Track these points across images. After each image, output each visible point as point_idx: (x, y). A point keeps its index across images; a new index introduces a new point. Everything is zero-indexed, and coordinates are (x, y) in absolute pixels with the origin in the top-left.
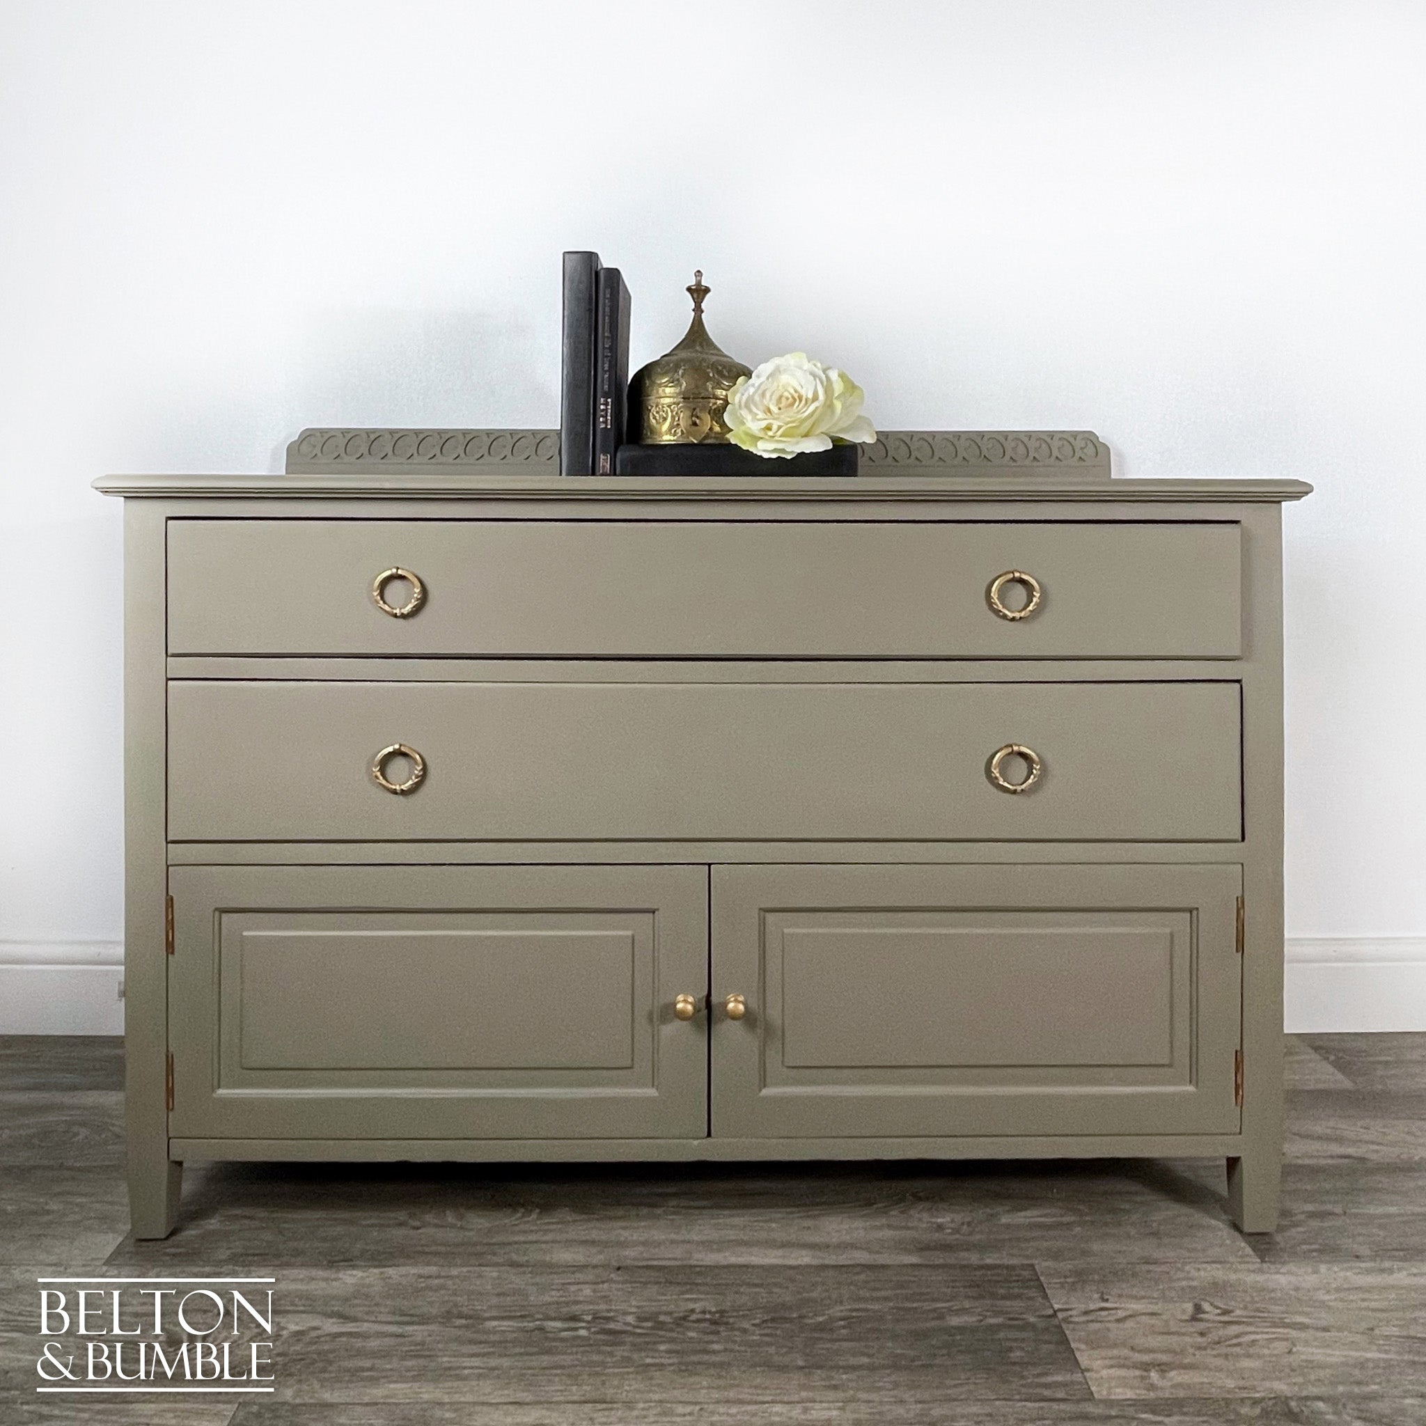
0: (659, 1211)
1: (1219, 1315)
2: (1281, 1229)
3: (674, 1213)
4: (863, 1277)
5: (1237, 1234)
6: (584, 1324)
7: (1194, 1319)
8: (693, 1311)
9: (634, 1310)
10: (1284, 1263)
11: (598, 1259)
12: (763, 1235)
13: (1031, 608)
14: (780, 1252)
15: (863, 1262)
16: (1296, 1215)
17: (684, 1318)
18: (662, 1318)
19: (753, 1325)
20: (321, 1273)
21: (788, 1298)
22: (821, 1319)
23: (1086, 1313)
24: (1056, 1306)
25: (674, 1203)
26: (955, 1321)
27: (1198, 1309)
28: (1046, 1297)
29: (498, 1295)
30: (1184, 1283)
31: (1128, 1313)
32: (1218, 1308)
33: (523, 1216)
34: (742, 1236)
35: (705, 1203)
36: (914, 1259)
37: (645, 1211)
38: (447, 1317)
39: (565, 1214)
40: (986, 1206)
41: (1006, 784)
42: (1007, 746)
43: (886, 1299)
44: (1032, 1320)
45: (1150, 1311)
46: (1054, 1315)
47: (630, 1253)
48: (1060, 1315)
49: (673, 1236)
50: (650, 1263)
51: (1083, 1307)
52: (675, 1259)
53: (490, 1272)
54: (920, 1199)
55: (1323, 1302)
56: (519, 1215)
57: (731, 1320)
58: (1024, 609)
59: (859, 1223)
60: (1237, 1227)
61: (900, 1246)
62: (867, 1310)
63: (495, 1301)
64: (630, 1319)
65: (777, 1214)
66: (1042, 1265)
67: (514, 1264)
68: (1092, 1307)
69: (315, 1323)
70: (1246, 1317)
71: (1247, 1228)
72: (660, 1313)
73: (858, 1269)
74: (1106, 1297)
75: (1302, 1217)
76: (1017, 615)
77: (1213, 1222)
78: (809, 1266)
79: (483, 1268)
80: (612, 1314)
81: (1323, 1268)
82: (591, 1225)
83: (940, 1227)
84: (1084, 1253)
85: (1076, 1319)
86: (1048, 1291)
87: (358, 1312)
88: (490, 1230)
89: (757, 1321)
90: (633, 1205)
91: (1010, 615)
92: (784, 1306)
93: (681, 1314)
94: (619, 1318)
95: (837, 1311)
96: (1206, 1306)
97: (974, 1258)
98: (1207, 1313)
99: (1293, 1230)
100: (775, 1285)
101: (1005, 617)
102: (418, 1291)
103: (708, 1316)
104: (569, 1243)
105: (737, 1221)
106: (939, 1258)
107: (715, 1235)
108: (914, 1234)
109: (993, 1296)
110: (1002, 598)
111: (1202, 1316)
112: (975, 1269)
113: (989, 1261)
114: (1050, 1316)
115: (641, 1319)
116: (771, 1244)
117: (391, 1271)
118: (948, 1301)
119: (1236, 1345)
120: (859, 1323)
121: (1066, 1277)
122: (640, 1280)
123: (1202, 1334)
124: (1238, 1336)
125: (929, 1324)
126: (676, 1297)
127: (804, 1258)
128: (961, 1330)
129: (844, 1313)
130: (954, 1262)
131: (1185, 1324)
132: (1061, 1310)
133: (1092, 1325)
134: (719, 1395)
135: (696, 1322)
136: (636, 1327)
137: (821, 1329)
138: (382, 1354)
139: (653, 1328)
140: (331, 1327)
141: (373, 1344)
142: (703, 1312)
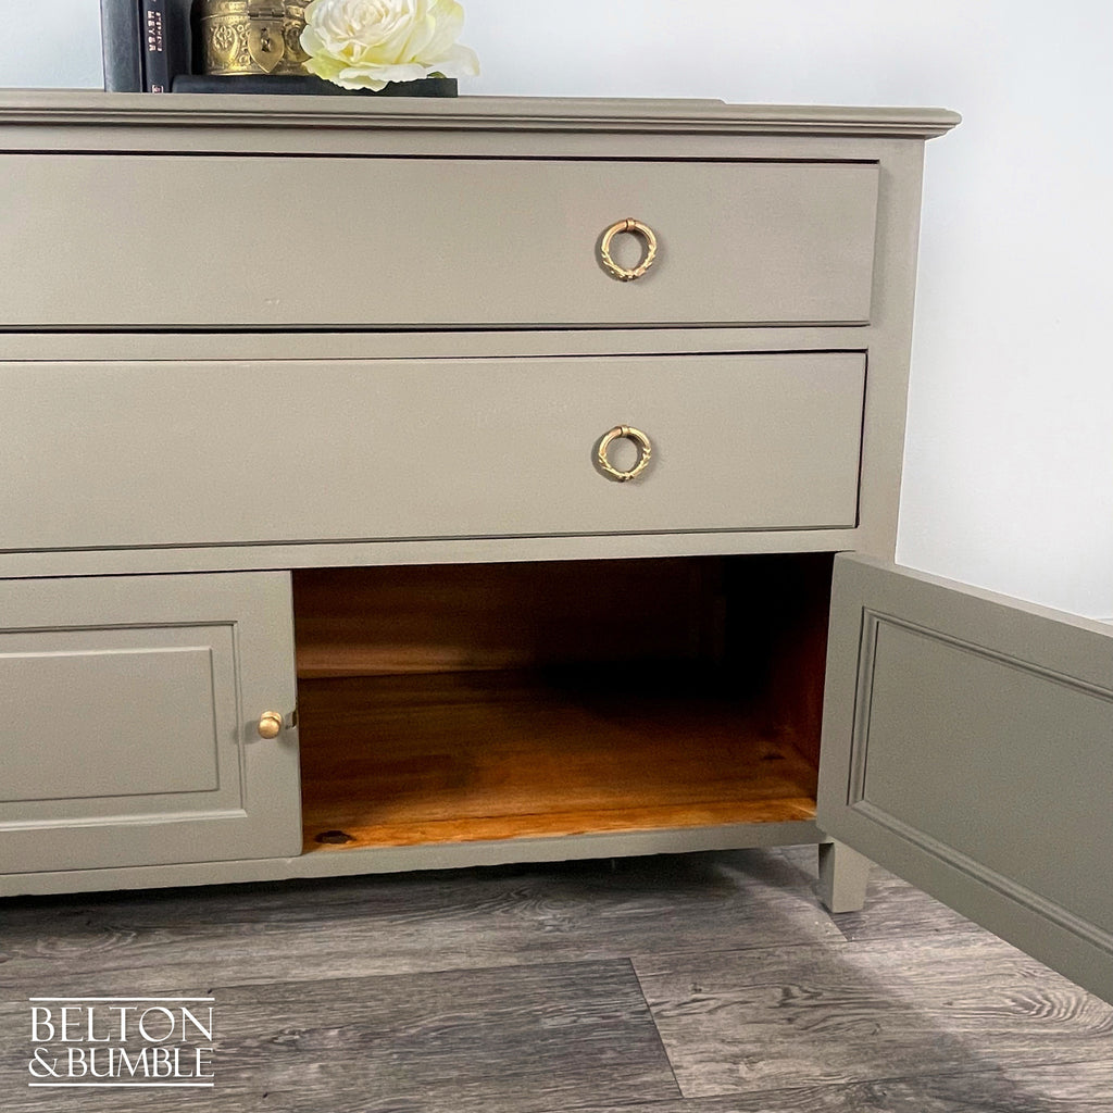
0: (260, 926)
1: (806, 999)
2: (868, 906)
3: (278, 927)
4: (460, 983)
5: (825, 914)
7: (783, 1005)
8: (281, 1032)
10: (869, 941)
11: (191, 982)
12: (364, 945)
13: (646, 265)
14: (379, 963)
15: (462, 967)
16: (880, 892)
17: (271, 1042)
18: (250, 1043)
21: (382, 1011)
22: (413, 1031)
23: (679, 1005)
24: (650, 1001)
25: (279, 916)
26: (549, 1024)
27: (787, 993)
28: (640, 992)
30: (774, 968)
31: (720, 1003)
32: (806, 992)
33: (118, 941)
34: (342, 947)
35: (309, 916)
36: (513, 961)
37: (245, 927)
39: (162, 936)
40: (589, 900)
41: (613, 471)
42: (617, 428)
43: (482, 1005)
44: (625, 1017)
45: (741, 999)
46: (647, 1011)
47: (225, 973)
48: (654, 1010)
49: (271, 953)
50: (243, 983)
51: (675, 1000)
52: (272, 977)
54: (525, 897)
55: (905, 978)
56: (114, 939)
58: (638, 266)
59: (463, 926)
60: (825, 908)
61: (501, 948)
62: (460, 1018)
65: (381, 922)
66: (638, 958)
68: (685, 999)
70: (834, 999)
71: (835, 910)
72: (246, 1038)
73: (457, 975)
74: (698, 987)
75: (886, 894)
76: (630, 274)
77: (806, 904)
78: (406, 976)
81: (905, 943)
82: (188, 946)
83: (542, 924)
84: (680, 943)
85: (667, 1014)
86: (642, 986)
88: (81, 958)
90: (234, 921)
91: (623, 274)
92: (380, 1021)
93: (269, 1037)
95: (431, 1022)
96: (795, 991)
97: (572, 955)
98: (794, 998)
99: (878, 907)
100: (371, 997)
101: (616, 276)
103: (296, 1037)
104: (160, 967)
105: (341, 932)
106: (537, 958)
107: (315, 948)
108: (514, 933)
109: (589, 993)
110: (614, 252)
111: (791, 1001)
112: (572, 968)
113: (586, 958)
114: (644, 1012)
116: (373, 954)
118: (543, 1004)
119: (823, 1029)
120: (453, 1033)
121: (661, 969)
122: (232, 1002)
123: (790, 1020)
124: (824, 1020)
125: (523, 1029)
126: (265, 1018)
127: (403, 967)
128: (554, 1032)
129: (437, 1024)
130: (552, 960)
131: (772, 1011)
132: (654, 1005)
133: (684, 1017)
135: (282, 1044)
136: (219, 1054)
137: (412, 1042)
139: (238, 1055)
142: (292, 1034)
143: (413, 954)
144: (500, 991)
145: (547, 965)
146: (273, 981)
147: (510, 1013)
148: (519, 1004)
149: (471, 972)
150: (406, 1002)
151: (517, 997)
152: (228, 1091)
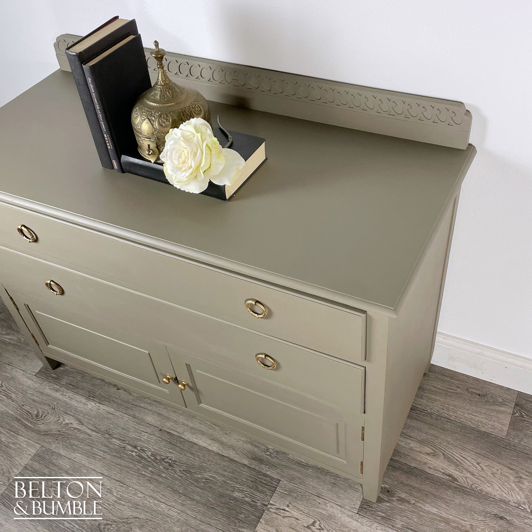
4: (225, 463)
6: (136, 450)
7: (307, 527)
8: (168, 457)
9: (153, 450)
10: (364, 517)
11: (158, 424)
12: (211, 432)
14: (209, 442)
15: (231, 457)
17: (163, 460)
18: (158, 457)
19: (180, 470)
20: (84, 400)
21: (197, 463)
22: (200, 476)
23: (277, 509)
24: (271, 502)
26: (236, 494)
27: (314, 523)
28: (271, 497)
29: (122, 428)
31: (290, 515)
32: (320, 526)
34: (205, 429)
36: (246, 462)
38: (105, 432)
43: (224, 476)
44: (258, 504)
45: (297, 517)
46: (267, 506)
47: (169, 424)
48: (269, 506)
49: (185, 422)
50: (171, 432)
51: (278, 506)
52: (178, 433)
53: (126, 418)
57: (175, 466)
61: (247, 454)
62: (215, 478)
63: (121, 430)
64: (149, 454)
66: (283, 482)
67: (134, 417)
68: (282, 508)
69: (72, 422)
72: (158, 455)
73: (227, 459)
74: (290, 505)
78: (213, 452)
79: (125, 415)
80: (146, 449)
85: (271, 510)
86: (274, 494)
87: (85, 421)
89: (181, 469)
92: (193, 467)
93: (164, 458)
94: (146, 452)
95: (206, 475)
96: (317, 524)
97: (265, 469)
98: (314, 526)
100: (198, 456)
102: (104, 418)
103: (170, 461)
104: (154, 413)
106: (254, 465)
107: (197, 426)
108: (256, 449)
109: (257, 489)
111: (311, 527)
112: (261, 475)
113: (268, 473)
114: (265, 505)
115: (152, 455)
117: (102, 407)
118: (241, 485)
120: (208, 483)
121: (286, 491)
122: (163, 438)
125: (228, 492)
126: (167, 449)
127: (215, 447)
128: (234, 498)
129: (207, 477)
130: (257, 468)
131: (302, 527)
132: (271, 504)
133: (275, 515)
134: (152, 493)
135: (165, 462)
136: (149, 458)
137: (197, 480)
138: (81, 441)
139: (153, 460)
140: (75, 425)
141: (81, 436)
142: (170, 459)
143: (221, 443)
144: (233, 473)
145: (254, 469)
146: (178, 434)
147: (229, 484)
148: (234, 481)
149: (232, 460)
150: (206, 463)
151: (236, 478)
152: (143, 472)
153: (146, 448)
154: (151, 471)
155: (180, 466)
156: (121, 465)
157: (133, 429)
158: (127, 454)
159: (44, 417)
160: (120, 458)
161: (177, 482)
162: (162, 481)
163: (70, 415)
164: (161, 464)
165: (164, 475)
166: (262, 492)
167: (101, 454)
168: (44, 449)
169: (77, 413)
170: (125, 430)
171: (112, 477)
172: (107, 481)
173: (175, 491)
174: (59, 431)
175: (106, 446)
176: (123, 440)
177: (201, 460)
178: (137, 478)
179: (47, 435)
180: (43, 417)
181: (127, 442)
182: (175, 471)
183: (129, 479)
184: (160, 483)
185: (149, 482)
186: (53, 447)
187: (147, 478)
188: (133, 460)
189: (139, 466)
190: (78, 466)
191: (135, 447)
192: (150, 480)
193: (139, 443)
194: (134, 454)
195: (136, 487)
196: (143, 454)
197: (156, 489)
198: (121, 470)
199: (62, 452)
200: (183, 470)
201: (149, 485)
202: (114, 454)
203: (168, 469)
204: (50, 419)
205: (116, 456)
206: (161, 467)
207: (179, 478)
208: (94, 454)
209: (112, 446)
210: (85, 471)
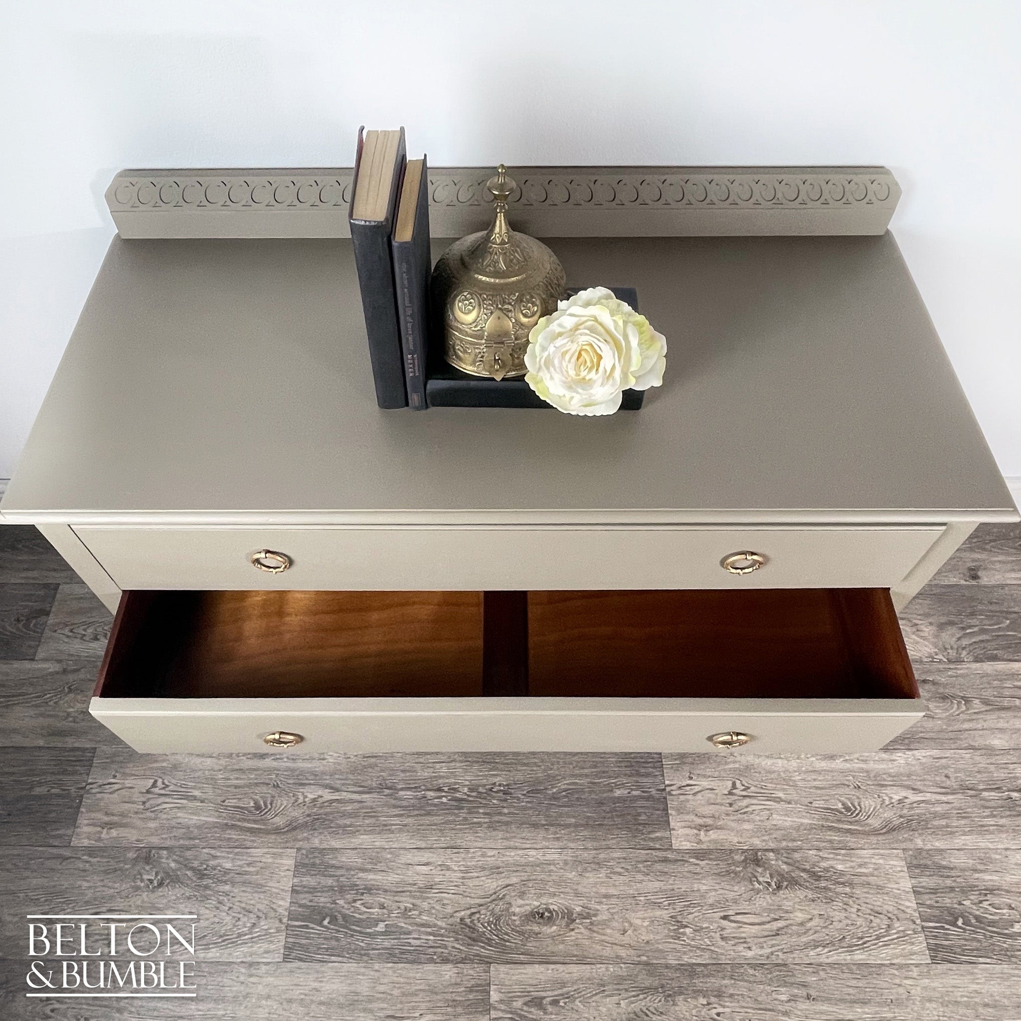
1: (742, 790)
6: (444, 794)
7: (730, 793)
8: (495, 784)
9: (467, 783)
17: (491, 790)
18: (481, 789)
19: (523, 795)
21: (540, 775)
22: (555, 790)
23: (680, 788)
24: (667, 782)
26: (618, 793)
27: (734, 785)
28: (663, 775)
29: (402, 771)
30: (731, 766)
31: (700, 789)
32: (743, 785)
38: (381, 787)
43: (587, 776)
44: (654, 792)
45: (710, 787)
46: (664, 790)
48: (668, 789)
51: (679, 784)
55: (795, 781)
57: (513, 791)
62: (577, 784)
63: (402, 775)
64: (466, 790)
68: (684, 784)
69: (320, 793)
70: (755, 793)
72: (479, 786)
74: (691, 775)
80: (457, 786)
85: (674, 793)
86: (664, 771)
87: (338, 784)
89: (525, 792)
92: (538, 781)
93: (490, 787)
94: (460, 789)
95: (562, 785)
96: (738, 784)
98: (737, 788)
102: (365, 767)
103: (502, 788)
109: (639, 774)
111: (734, 791)
115: (471, 790)
118: (616, 778)
119: (745, 813)
120: (572, 794)
121: (676, 760)
122: (470, 759)
123: (731, 805)
124: (747, 807)
125: (605, 795)
126: (487, 773)
128: (619, 799)
129: (566, 786)
131: (725, 797)
132: (669, 785)
133: (681, 797)
134: (506, 843)
135: (496, 792)
136: (469, 796)
137: (554, 797)
138: (354, 815)
139: (476, 797)
140: (328, 795)
141: (349, 808)
142: (500, 785)
144: (595, 767)
147: (599, 783)
148: (604, 777)
150: (551, 769)
151: (604, 772)
152: (475, 820)
153: (456, 783)
154: (483, 813)
155: (519, 788)
156: (435, 825)
157: (418, 767)
158: (435, 805)
159: (271, 804)
160: (428, 814)
161: (530, 812)
162: (509, 819)
163: (310, 784)
164: (494, 798)
165: (506, 811)
166: (647, 775)
167: (396, 821)
168: (304, 852)
169: (318, 777)
170: (409, 771)
171: (435, 846)
172: (431, 855)
173: (535, 826)
174: (309, 815)
175: (395, 807)
176: (415, 788)
177: (543, 767)
178: (471, 831)
179: (295, 828)
180: (269, 807)
181: (423, 788)
182: (518, 799)
183: (462, 838)
184: (507, 824)
185: (491, 829)
186: (316, 842)
187: (485, 825)
188: (448, 809)
189: (463, 814)
190: (374, 854)
191: (439, 790)
192: (492, 826)
193: (440, 781)
194: (444, 800)
195: (480, 845)
196: (458, 795)
197: (508, 835)
198: (441, 830)
199: (336, 844)
200: (528, 792)
201: (494, 833)
202: (417, 812)
203: (506, 800)
204: (282, 805)
205: (421, 815)
206: (495, 801)
207: (529, 805)
208: (385, 825)
209: (404, 803)
210: (389, 856)
